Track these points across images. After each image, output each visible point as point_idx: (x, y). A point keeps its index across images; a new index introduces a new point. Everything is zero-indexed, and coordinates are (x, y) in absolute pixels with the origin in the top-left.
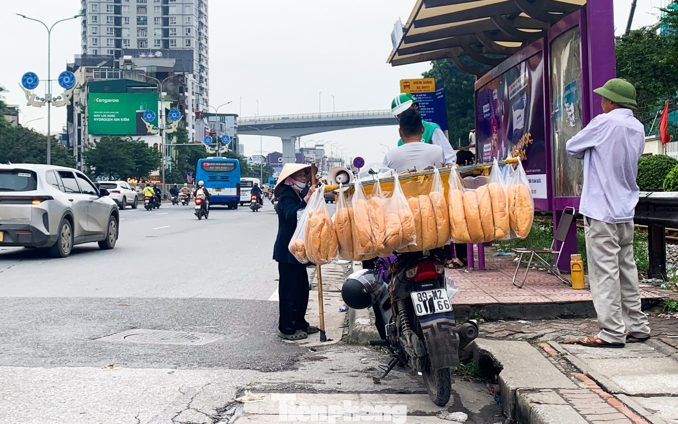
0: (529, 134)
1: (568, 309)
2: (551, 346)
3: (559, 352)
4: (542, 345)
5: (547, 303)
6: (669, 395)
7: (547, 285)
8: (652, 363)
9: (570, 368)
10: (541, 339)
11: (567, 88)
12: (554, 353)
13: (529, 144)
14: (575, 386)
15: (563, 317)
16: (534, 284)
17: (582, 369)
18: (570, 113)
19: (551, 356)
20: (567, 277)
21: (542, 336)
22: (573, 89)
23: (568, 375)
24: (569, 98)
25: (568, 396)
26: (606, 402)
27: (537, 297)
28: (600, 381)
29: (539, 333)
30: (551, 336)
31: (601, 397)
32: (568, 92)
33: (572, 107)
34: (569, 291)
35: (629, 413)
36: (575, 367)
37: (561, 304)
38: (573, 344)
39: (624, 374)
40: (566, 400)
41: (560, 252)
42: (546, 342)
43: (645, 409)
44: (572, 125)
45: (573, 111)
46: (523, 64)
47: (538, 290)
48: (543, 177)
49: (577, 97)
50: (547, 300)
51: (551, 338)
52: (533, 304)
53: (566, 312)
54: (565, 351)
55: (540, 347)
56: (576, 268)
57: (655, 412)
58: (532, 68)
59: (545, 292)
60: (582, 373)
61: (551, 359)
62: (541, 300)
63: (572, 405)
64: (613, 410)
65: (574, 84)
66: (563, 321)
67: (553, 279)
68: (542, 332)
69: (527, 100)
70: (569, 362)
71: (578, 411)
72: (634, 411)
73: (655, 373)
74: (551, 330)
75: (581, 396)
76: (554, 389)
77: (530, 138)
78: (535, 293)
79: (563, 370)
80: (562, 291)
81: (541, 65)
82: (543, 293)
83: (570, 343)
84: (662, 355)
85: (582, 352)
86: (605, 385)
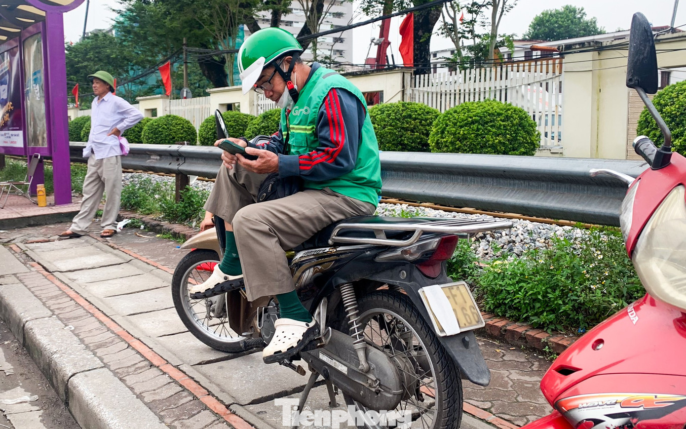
0: (11, 103)
1: (34, 220)
2: (18, 246)
3: (22, 250)
4: (11, 246)
5: (19, 218)
6: (86, 269)
7: (21, 205)
8: (80, 250)
9: (27, 258)
10: (13, 242)
11: (35, 74)
12: (18, 250)
13: (11, 109)
14: (28, 271)
15: (30, 226)
16: (13, 205)
17: (35, 259)
18: (36, 91)
19: (16, 253)
20: (35, 199)
21: (14, 239)
22: (38, 75)
23: (25, 264)
24: (35, 80)
25: (21, 278)
26: (46, 278)
27: (13, 214)
28: (45, 265)
29: (12, 238)
30: (20, 239)
31: (43, 275)
32: (35, 77)
33: (38, 87)
34: (36, 208)
35: (58, 283)
36: (31, 258)
37: (29, 217)
38: (33, 243)
39: (62, 259)
40: (20, 280)
41: (30, 183)
42: (14, 244)
43: (69, 279)
44: (38, 99)
45: (38, 90)
46: (6, 53)
47: (15, 209)
48: (21, 133)
49: (41, 81)
50: (19, 216)
51: (20, 240)
52: (9, 219)
53: (32, 223)
54: (26, 249)
55: (11, 248)
56: (41, 193)
57: (75, 280)
58: (13, 55)
59: (19, 210)
60: (35, 261)
61: (16, 254)
62: (15, 216)
63: (23, 283)
64: (49, 282)
65: (39, 72)
66: (30, 228)
67: (27, 201)
68: (14, 237)
69: (9, 79)
70: (27, 256)
71: (26, 286)
72: (62, 281)
73: (81, 256)
74: (20, 235)
75: (30, 277)
76: (13, 274)
77: (12, 106)
78: (11, 211)
79: (23, 261)
80: (31, 209)
81: (18, 55)
82: (17, 211)
83: (31, 243)
84: (88, 244)
85: (38, 248)
86: (47, 267)
